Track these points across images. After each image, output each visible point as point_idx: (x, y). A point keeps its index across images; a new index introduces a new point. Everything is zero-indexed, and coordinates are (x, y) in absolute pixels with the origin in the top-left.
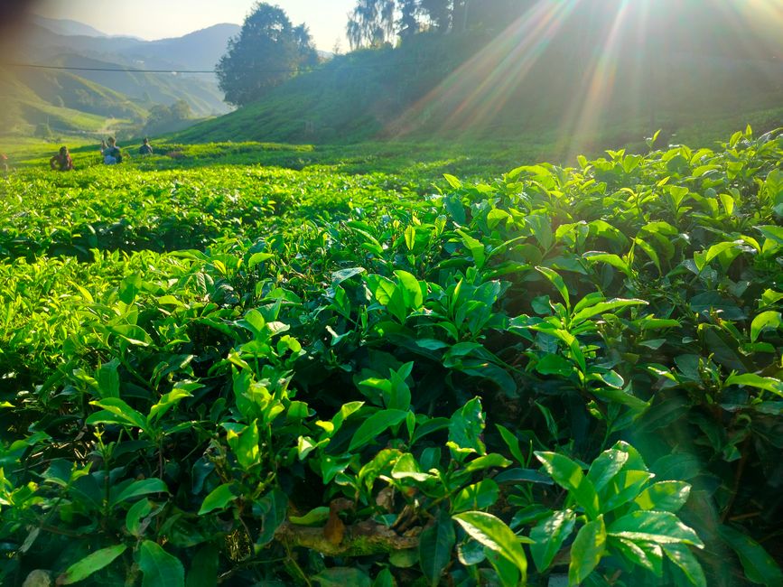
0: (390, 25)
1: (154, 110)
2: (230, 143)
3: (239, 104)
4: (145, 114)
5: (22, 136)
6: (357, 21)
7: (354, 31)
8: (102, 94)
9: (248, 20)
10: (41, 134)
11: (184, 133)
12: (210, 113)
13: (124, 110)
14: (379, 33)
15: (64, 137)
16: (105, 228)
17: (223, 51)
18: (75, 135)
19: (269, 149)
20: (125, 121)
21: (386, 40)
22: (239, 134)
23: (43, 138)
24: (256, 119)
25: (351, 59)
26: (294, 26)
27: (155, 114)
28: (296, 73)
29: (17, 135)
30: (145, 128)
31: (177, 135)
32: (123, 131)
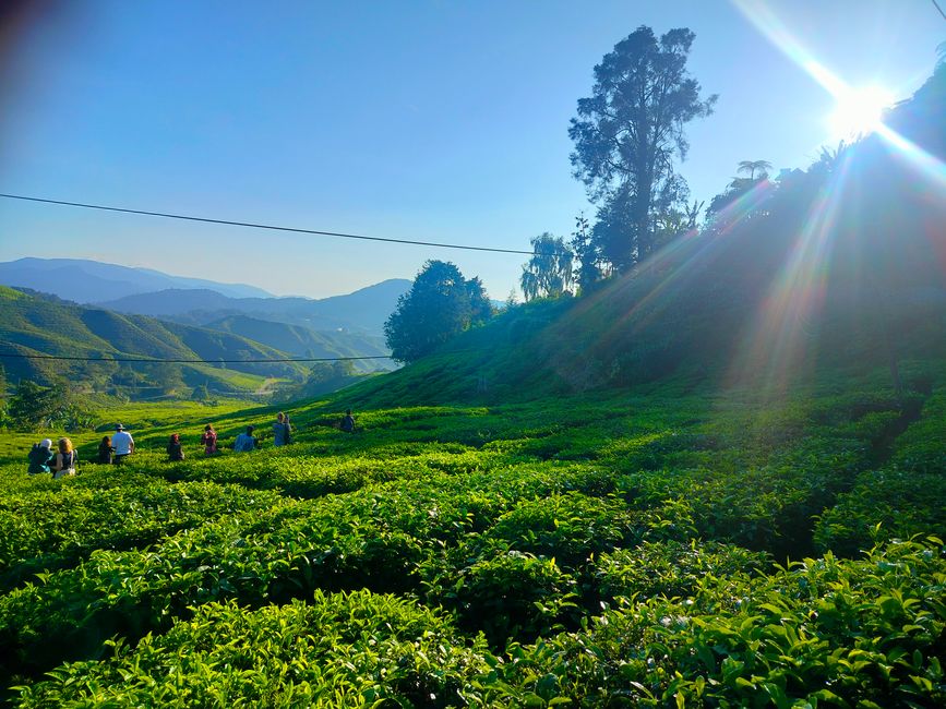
0: (568, 273)
1: (316, 369)
2: (400, 410)
3: (406, 361)
4: (305, 372)
5: (179, 399)
6: (534, 272)
7: (528, 282)
8: (264, 353)
9: (420, 278)
10: (197, 396)
11: (347, 394)
12: (374, 369)
13: (285, 369)
14: (557, 283)
15: (221, 399)
16: (318, 558)
17: (392, 307)
18: (232, 396)
19: (442, 415)
20: (285, 381)
21: (564, 289)
22: (406, 393)
23: (199, 401)
24: (425, 377)
25: (527, 311)
26: (468, 279)
27: (316, 372)
28: (468, 327)
29: (173, 398)
30: (305, 387)
31: (341, 396)
32: (281, 391)
